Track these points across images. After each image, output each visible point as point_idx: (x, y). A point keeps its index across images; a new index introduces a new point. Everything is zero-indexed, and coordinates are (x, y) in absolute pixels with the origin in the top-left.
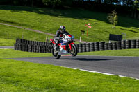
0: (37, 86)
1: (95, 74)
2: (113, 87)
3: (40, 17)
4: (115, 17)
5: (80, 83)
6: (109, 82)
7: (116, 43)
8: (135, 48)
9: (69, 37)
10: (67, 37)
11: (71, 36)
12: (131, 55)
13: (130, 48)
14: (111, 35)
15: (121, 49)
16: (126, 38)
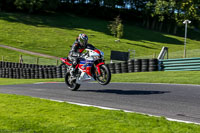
0: (6, 127)
1: (90, 109)
2: (116, 127)
3: (10, 26)
4: (119, 26)
5: (68, 122)
6: (109, 121)
7: (120, 64)
8: (147, 70)
9: (96, 54)
10: (92, 53)
11: (98, 52)
12: (141, 80)
13: (140, 70)
14: (113, 52)
15: (127, 72)
16: (135, 57)
